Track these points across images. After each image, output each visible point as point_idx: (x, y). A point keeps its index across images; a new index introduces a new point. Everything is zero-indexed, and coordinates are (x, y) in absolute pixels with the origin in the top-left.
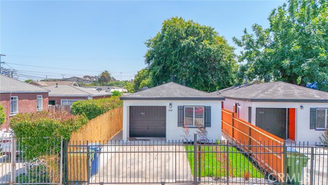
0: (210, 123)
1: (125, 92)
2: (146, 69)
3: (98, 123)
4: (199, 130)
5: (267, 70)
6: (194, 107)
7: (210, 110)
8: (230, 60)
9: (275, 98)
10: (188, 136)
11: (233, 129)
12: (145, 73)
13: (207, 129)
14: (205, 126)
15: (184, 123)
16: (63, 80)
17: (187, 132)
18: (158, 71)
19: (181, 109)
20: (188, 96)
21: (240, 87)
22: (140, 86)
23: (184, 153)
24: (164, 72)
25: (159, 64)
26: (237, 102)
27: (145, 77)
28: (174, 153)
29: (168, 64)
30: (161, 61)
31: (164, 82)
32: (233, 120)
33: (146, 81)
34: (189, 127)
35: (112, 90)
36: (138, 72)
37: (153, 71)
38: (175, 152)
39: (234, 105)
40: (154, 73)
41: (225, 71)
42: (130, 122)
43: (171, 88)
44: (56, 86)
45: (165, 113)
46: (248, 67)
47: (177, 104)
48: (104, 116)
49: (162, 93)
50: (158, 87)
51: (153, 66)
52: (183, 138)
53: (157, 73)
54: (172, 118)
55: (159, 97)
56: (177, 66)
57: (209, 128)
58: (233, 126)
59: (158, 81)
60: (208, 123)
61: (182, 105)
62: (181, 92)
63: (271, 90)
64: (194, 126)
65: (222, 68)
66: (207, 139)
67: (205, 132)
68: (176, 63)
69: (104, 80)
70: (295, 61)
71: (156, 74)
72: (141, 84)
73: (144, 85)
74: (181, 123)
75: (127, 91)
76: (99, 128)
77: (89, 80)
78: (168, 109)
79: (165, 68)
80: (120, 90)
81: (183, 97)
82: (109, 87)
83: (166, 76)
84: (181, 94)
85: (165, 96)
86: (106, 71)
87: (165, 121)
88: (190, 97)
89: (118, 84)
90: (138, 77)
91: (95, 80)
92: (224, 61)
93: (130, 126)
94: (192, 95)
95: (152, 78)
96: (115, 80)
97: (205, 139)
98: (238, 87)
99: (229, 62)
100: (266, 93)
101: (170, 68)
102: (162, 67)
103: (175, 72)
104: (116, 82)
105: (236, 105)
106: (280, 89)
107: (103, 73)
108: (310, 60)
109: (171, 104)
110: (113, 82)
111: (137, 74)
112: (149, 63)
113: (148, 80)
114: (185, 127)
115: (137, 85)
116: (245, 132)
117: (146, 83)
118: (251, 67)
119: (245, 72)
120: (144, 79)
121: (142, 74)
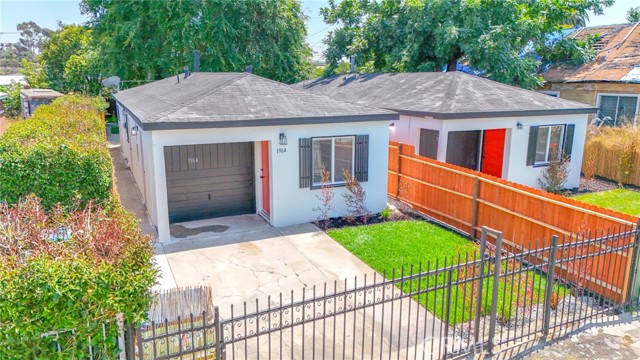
0: (367, 172)
6: (334, 139)
7: (367, 143)
11: (400, 178)
13: (362, 184)
14: (357, 180)
19: (306, 145)
21: (346, 80)
25: (126, 18)
32: (400, 159)
43: (262, 91)
47: (296, 134)
52: (317, 214)
54: (284, 168)
55: (252, 117)
57: (365, 183)
58: (400, 172)
60: (362, 175)
61: (308, 136)
62: (294, 102)
64: (333, 182)
66: (364, 208)
67: (361, 194)
70: (466, 29)
74: (307, 179)
78: (273, 147)
81: (312, 115)
85: (268, 115)
87: (251, 174)
88: (327, 114)
97: (361, 209)
108: (498, 29)
109: (282, 135)
113: (85, 56)
114: (314, 188)
116: (454, 189)
117: (84, 63)
118: (360, 36)
119: (348, 47)
120: (74, 53)
121: (66, 38)
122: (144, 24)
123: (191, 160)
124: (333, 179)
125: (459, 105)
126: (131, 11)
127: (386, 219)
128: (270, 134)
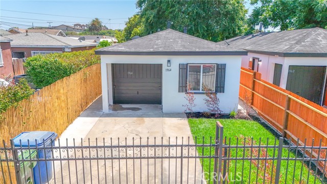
0: (224, 87)
1: (115, 42)
2: (138, 15)
3: (59, 91)
4: (208, 98)
5: (290, 14)
6: (202, 65)
7: (225, 69)
8: (238, 3)
9: (319, 52)
10: (193, 105)
11: (253, 94)
12: (137, 20)
13: (219, 95)
14: (216, 91)
15: (188, 87)
16: (49, 28)
17: (191, 100)
18: (152, 16)
19: (183, 68)
20: (194, 50)
21: (253, 36)
22: (132, 35)
23: (198, 159)
24: (159, 18)
25: (152, 9)
26: (256, 56)
27: (137, 25)
28: (179, 160)
29: (164, 7)
30: (156, 4)
31: (159, 30)
32: (254, 82)
33: (138, 30)
34: (195, 93)
35: (101, 40)
36: (129, 19)
37: (146, 17)
38: (181, 157)
39: (251, 60)
40: (147, 19)
41: (232, 16)
42: (113, 85)
43: (169, 38)
44: (25, 34)
45: (161, 73)
46: (264, 11)
47: (177, 61)
48: (71, 78)
49: (157, 45)
50: (151, 36)
51: (146, 10)
52: (185, 108)
53: (151, 18)
55: (152, 50)
56: (175, 10)
57: (222, 94)
58: (253, 90)
59: (152, 28)
60: (220, 88)
61: (185, 63)
62: (183, 43)
63: (309, 40)
64: (201, 91)
65: (228, 13)
66: (218, 109)
68: (173, 6)
69: (95, 28)
71: (149, 21)
72: (133, 33)
73: (136, 34)
74: (183, 88)
75: (117, 41)
76: (63, 98)
77: (80, 28)
78: (164, 68)
79: (160, 13)
80: (109, 40)
81: (187, 50)
82: (98, 36)
83: (161, 23)
84: (184, 46)
85: (161, 50)
86: (97, 19)
87: (161, 83)
88: (197, 50)
89: (110, 33)
90: (129, 25)
91: (86, 28)
92: (230, 4)
93: (114, 89)
94: (199, 48)
95: (145, 26)
96: (107, 29)
97: (216, 109)
98: (251, 36)
99: (237, 5)
100: (303, 43)
101: (166, 13)
102: (156, 11)
103: (172, 17)
104: (108, 31)
105: (254, 60)
106: (320, 38)
107: (94, 21)
109: (169, 61)
110: (105, 31)
111: (128, 20)
112: (141, 7)
113: (140, 28)
114: (188, 93)
115: (128, 34)
116: (277, 103)
117: (138, 32)
118: (268, 10)
119: (260, 17)
120: (136, 27)
121: (133, 21)
122: (159, 11)
123: (129, 73)
124: (201, 89)
125: (302, 48)
126: (154, 5)
127: (233, 117)
128: (162, 60)
